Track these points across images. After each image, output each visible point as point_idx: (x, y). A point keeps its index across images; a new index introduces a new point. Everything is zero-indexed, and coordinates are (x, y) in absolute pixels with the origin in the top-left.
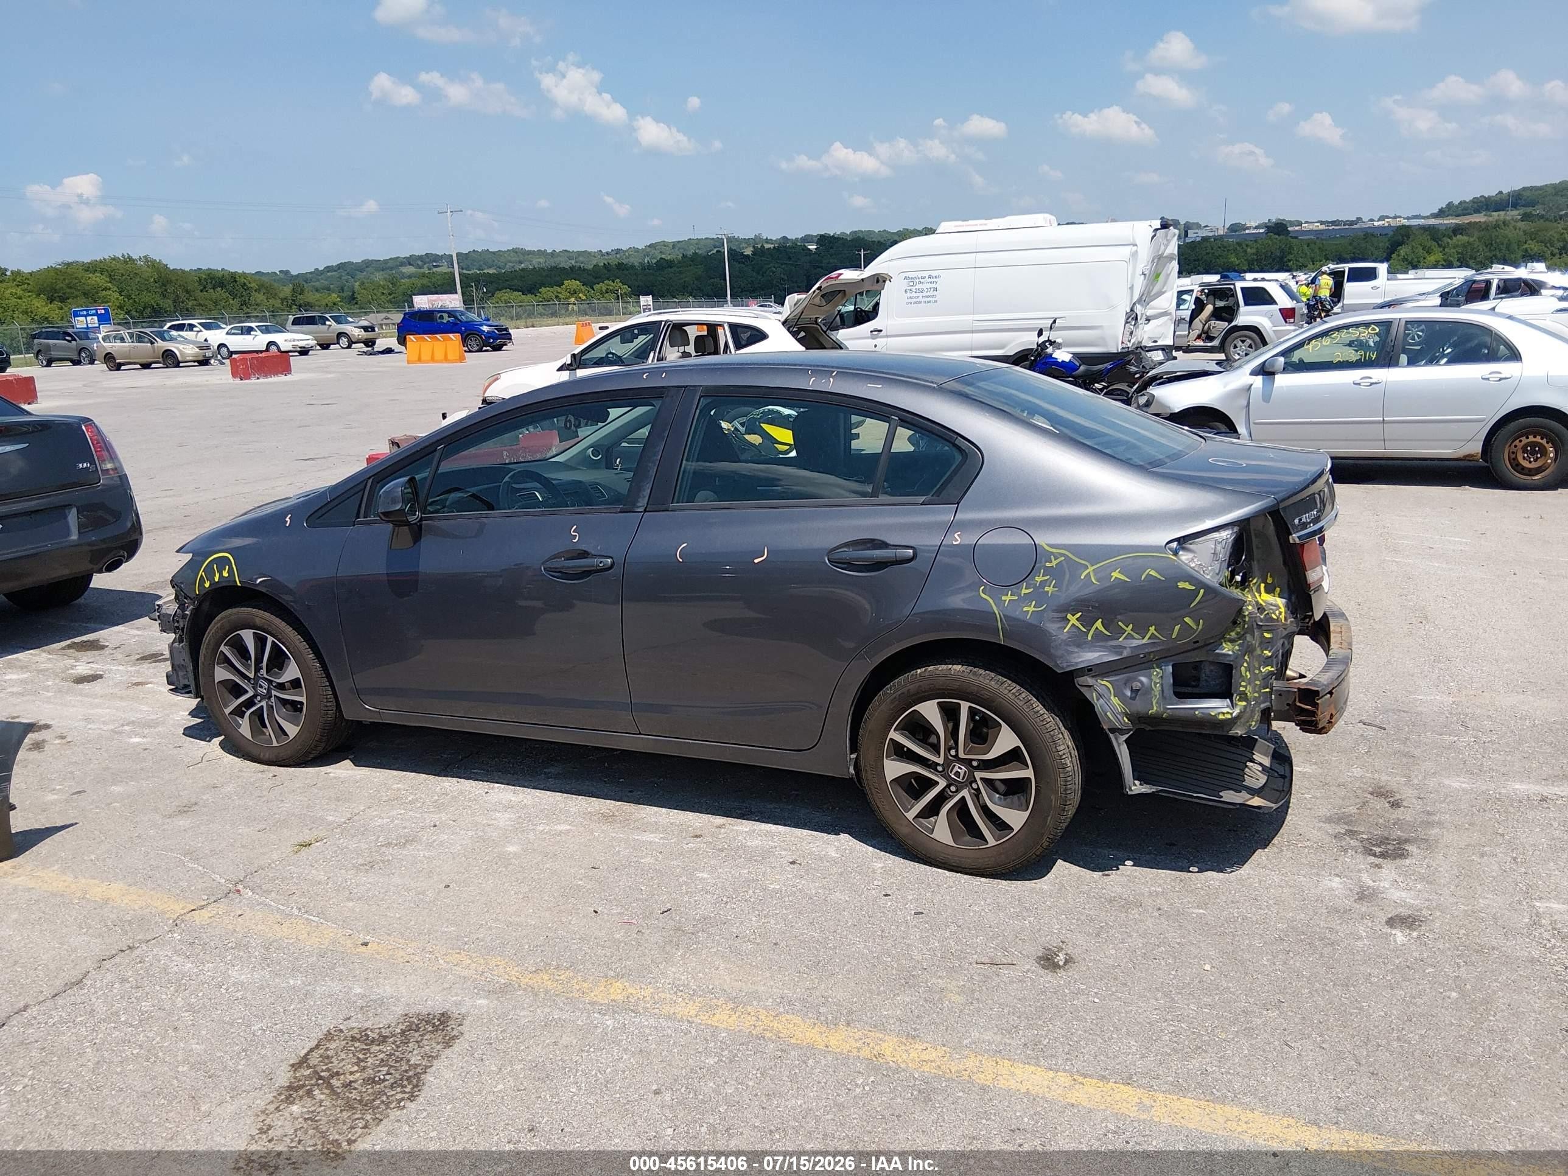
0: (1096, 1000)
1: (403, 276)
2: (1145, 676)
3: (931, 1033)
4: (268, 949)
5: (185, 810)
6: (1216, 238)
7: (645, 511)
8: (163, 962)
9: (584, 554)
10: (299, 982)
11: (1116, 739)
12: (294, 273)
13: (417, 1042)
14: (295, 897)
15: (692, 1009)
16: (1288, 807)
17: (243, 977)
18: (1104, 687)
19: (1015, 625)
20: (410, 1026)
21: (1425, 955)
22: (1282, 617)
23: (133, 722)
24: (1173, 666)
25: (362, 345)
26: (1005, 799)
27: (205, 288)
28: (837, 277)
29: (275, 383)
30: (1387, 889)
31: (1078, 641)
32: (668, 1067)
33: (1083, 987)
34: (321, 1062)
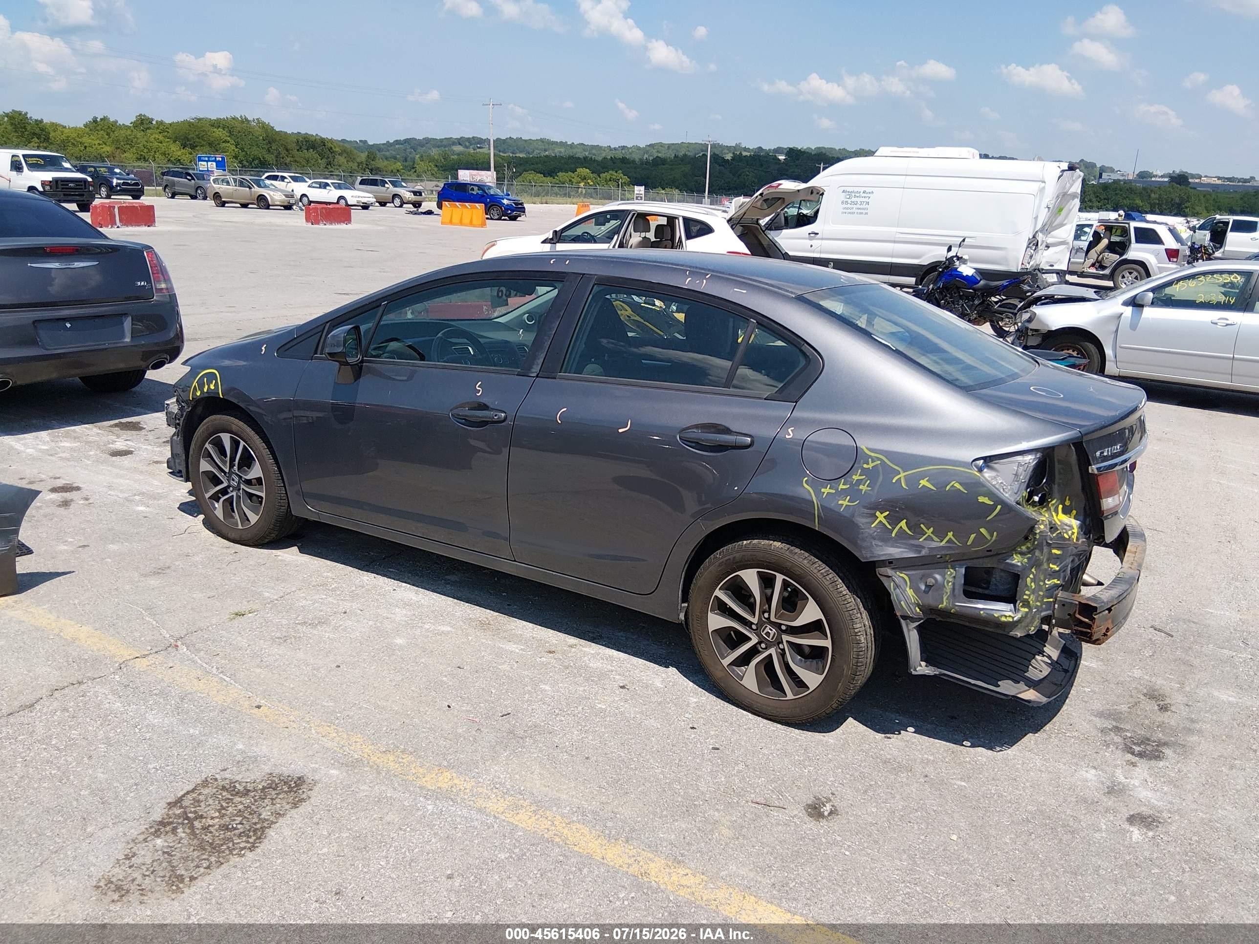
0: (847, 853)
1: (454, 153)
2: (940, 575)
3: (696, 860)
4: (182, 699)
5: (159, 572)
6: (1125, 182)
7: (537, 376)
8: (99, 698)
9: (484, 407)
10: (197, 732)
11: (907, 625)
12: (371, 143)
13: (272, 799)
14: (217, 658)
15: (501, 806)
16: (1067, 697)
17: (156, 721)
18: (901, 580)
19: (830, 515)
20: (271, 784)
21: (1155, 855)
22: (1074, 537)
23: (143, 494)
24: (966, 568)
25: (411, 206)
26: (805, 662)
27: (301, 148)
28: (778, 186)
29: (337, 229)
30: (1136, 787)
31: (884, 536)
32: (465, 855)
33: (839, 838)
34: (192, 804)
